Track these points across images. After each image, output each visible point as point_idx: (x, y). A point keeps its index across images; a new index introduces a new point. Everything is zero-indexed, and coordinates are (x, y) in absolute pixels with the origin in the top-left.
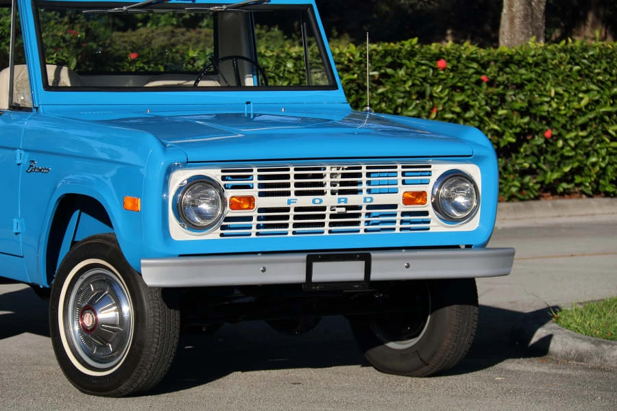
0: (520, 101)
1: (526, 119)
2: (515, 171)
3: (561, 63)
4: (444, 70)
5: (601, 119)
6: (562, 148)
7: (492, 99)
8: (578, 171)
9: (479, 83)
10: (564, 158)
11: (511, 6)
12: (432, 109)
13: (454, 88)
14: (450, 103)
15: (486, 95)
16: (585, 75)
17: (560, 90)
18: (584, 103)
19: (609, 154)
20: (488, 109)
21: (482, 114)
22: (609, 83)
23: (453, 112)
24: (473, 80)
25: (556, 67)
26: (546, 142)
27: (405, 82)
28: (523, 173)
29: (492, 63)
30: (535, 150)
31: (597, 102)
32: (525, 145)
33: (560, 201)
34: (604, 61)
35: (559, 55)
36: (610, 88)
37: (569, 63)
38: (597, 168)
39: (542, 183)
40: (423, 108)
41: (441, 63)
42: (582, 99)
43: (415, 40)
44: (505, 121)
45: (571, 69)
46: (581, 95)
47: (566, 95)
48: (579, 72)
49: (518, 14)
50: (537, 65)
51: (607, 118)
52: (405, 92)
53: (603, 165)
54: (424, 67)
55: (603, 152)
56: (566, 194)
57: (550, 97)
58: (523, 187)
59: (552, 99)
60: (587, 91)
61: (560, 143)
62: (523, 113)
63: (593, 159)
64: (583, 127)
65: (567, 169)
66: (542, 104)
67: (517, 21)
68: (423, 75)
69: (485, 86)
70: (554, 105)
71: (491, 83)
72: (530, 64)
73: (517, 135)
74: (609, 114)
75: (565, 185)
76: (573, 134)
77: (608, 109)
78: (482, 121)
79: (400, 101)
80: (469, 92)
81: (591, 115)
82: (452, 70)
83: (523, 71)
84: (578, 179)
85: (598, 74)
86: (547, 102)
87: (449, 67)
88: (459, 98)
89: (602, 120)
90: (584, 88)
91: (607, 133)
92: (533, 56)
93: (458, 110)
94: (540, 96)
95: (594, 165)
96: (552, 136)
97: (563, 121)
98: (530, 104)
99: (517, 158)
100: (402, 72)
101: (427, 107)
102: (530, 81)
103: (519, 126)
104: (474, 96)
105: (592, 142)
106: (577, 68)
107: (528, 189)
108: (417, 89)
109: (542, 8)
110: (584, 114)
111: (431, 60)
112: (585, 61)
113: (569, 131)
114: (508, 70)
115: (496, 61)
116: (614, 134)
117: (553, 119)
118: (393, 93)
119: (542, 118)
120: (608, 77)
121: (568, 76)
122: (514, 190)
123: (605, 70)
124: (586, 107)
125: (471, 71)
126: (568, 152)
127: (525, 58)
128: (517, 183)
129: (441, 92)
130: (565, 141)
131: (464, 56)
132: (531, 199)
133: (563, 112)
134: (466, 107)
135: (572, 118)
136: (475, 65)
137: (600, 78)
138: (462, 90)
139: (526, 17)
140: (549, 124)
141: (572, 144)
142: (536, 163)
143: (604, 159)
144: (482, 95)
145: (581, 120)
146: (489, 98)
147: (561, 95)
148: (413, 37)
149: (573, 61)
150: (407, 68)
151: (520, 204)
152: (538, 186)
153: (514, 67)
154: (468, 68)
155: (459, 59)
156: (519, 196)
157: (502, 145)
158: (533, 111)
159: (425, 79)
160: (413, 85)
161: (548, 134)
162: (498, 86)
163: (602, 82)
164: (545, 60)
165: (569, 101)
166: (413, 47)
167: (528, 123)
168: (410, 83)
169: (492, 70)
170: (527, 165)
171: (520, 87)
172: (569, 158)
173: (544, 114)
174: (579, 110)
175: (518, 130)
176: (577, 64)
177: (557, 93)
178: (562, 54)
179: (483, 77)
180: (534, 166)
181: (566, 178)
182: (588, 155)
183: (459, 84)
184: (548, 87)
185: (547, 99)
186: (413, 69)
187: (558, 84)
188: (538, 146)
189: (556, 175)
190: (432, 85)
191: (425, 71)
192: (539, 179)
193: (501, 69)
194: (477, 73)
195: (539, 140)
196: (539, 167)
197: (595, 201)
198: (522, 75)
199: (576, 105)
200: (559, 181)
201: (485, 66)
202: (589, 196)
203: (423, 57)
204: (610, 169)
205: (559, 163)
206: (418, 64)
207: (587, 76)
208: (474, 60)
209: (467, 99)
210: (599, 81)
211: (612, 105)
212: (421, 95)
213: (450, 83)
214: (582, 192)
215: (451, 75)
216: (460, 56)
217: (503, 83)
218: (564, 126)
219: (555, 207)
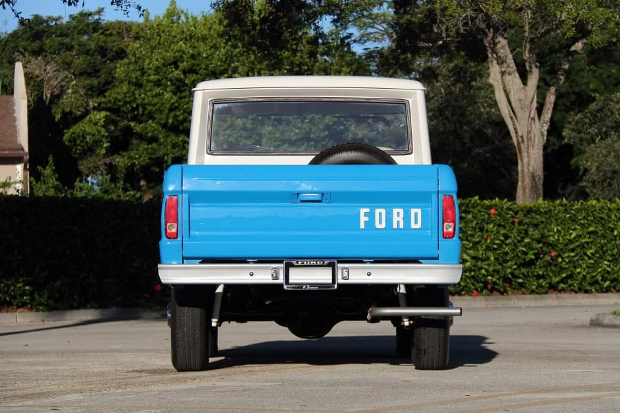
0: (536, 234)
1: (541, 245)
2: (534, 276)
3: (559, 212)
4: (494, 214)
5: (582, 246)
6: (561, 263)
7: (521, 233)
8: (570, 276)
9: (513, 223)
10: (562, 269)
11: (523, 181)
12: (487, 237)
13: (499, 225)
14: (498, 235)
15: (518, 230)
16: (573, 220)
17: (559, 228)
18: (573, 236)
19: (588, 267)
20: (519, 238)
21: (516, 241)
22: (587, 225)
23: (500, 240)
24: (510, 221)
25: (556, 215)
26: (552, 259)
27: (472, 222)
28: (539, 277)
29: (520, 212)
30: (546, 264)
31: (580, 236)
32: (539, 261)
33: (560, 295)
34: (584, 212)
35: (558, 208)
36: (587, 228)
37: (564, 213)
38: (581, 275)
39: (550, 283)
40: (483, 237)
41: (493, 211)
42: (571, 234)
43: (477, 198)
44: (528, 246)
45: (565, 216)
46: (571, 232)
47: (563, 231)
48: (569, 218)
49: (528, 186)
50: (546, 213)
51: (586, 246)
52: (473, 227)
53: (584, 273)
54: (483, 213)
55: (584, 266)
56: (563, 290)
57: (554, 233)
58: (539, 286)
59: (555, 233)
60: (575, 229)
61: (560, 260)
62: (539, 242)
63: (579, 270)
64: (573, 250)
65: (564, 275)
66: (549, 236)
67: (527, 190)
68: (482, 218)
69: (517, 225)
70: (556, 237)
71: (520, 223)
72: (542, 213)
73: (535, 254)
74: (587, 243)
75: (562, 285)
76: (567, 255)
77: (586, 240)
78: (515, 245)
79: (470, 233)
80: (508, 228)
81: (577, 244)
82: (498, 215)
83: (538, 217)
84: (570, 282)
85: (581, 219)
86: (552, 235)
87: (497, 213)
88: (503, 231)
89: (584, 247)
90: (573, 227)
91: (586, 255)
92: (544, 208)
93: (502, 238)
94: (548, 231)
95: (579, 273)
96: (555, 256)
97: (561, 247)
98: (543, 236)
99: (535, 268)
100: (470, 216)
101: (485, 237)
102: (542, 222)
103: (537, 249)
104: (511, 230)
105: (577, 260)
106: (568, 215)
107: (542, 287)
108: (479, 225)
109: (542, 182)
110: (573, 243)
111: (486, 209)
112: (573, 212)
113: (564, 253)
114: (529, 216)
115: (522, 211)
116: (590, 255)
117: (556, 245)
118: (465, 228)
119: (549, 245)
120: (586, 221)
121: (563, 220)
122: (534, 287)
123: (584, 217)
124: (574, 238)
125: (509, 216)
126: (564, 265)
127: (539, 209)
128: (535, 283)
129: (493, 227)
130: (563, 258)
131: (505, 207)
132: (543, 293)
133: (561, 241)
134: (506, 237)
135: (566, 245)
136: (511, 212)
137: (582, 222)
138: (504, 227)
139: (532, 187)
140: (553, 248)
141: (567, 260)
142: (546, 272)
143: (584, 270)
144: (515, 230)
145: (571, 246)
146: (519, 232)
147: (560, 231)
148: (476, 195)
149: (566, 211)
150: (473, 213)
151: (538, 296)
152: (548, 285)
153: (533, 215)
154: (507, 214)
155: (502, 209)
156: (537, 291)
157: (527, 260)
158: (544, 240)
159: (483, 220)
160: (477, 223)
161: (554, 254)
162: (524, 225)
163: (583, 225)
164: (550, 211)
165: (565, 235)
166: (476, 201)
167: (541, 248)
168: (475, 222)
169: (520, 215)
170: (541, 273)
171: (536, 226)
172: (565, 269)
173: (551, 242)
174: (570, 240)
175: (536, 251)
176: (568, 213)
177: (557, 230)
178: (560, 208)
179: (516, 220)
180: (545, 273)
181: (563, 281)
182: (575, 267)
183: (503, 224)
184: (552, 226)
185: (552, 233)
186: (477, 214)
187: (558, 225)
188: (547, 261)
189: (557, 279)
190: (487, 223)
191: (483, 215)
192: (548, 281)
193: (525, 216)
194: (513, 217)
195: (548, 258)
196: (548, 275)
197: (580, 296)
198: (537, 219)
199: (568, 237)
200: (559, 282)
201: (516, 213)
202: (576, 292)
203: (482, 207)
204: (588, 276)
205: (559, 272)
206: (479, 211)
207: (574, 220)
208: (511, 209)
209: (507, 233)
210: (581, 223)
211: (589, 238)
212: (481, 230)
213: (497, 222)
214: (572, 290)
215: (498, 218)
216: (503, 207)
217: (526, 223)
218: (561, 250)
219: (558, 298)
